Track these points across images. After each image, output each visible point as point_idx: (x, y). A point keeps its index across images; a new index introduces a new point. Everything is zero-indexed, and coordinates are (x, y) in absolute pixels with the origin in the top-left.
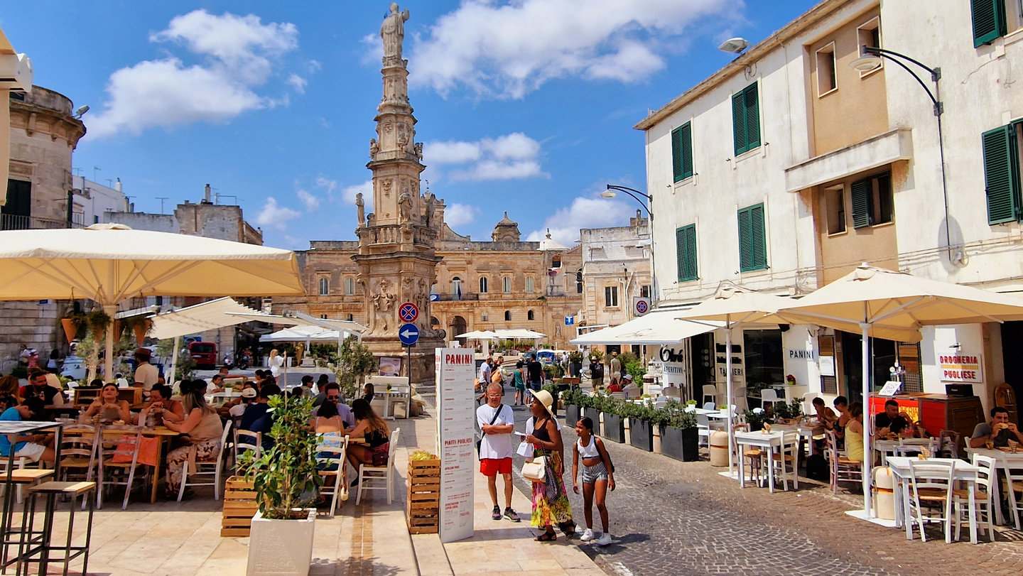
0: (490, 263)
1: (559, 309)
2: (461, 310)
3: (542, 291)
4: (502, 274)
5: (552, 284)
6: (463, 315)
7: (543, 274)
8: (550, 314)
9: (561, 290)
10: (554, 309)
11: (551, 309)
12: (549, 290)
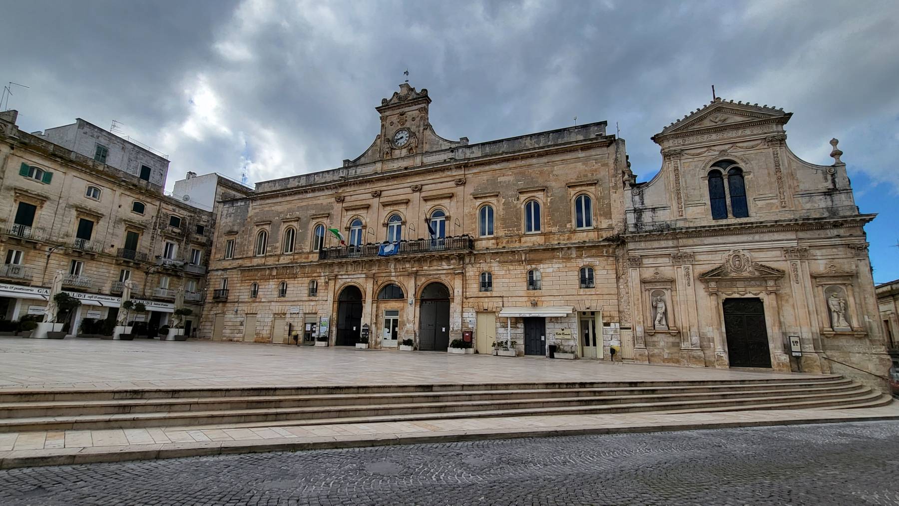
0: (499, 179)
1: (660, 260)
2: (440, 271)
3: (614, 222)
4: (523, 197)
5: (638, 206)
6: (445, 280)
7: (615, 187)
8: (634, 276)
9: (664, 217)
10: (645, 261)
11: (637, 262)
12: (631, 219)
